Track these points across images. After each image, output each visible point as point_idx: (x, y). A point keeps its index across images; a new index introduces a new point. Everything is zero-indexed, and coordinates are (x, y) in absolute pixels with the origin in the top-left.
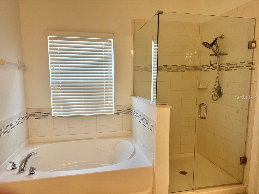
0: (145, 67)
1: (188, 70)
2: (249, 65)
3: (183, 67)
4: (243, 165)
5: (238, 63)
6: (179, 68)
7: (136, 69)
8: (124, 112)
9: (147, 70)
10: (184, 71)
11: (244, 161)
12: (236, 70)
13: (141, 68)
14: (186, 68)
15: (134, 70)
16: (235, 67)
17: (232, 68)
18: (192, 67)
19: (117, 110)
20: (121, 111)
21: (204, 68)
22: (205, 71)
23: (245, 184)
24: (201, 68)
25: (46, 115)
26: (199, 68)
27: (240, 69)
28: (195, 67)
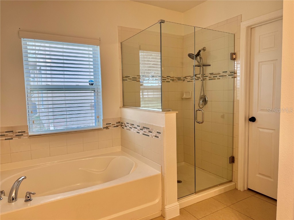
0: (134, 77)
1: (173, 80)
2: (231, 74)
3: (168, 78)
4: (232, 164)
5: (221, 72)
6: (165, 79)
7: (124, 79)
8: (114, 126)
9: (136, 80)
10: (169, 82)
11: (232, 160)
12: (220, 79)
13: (130, 78)
14: (171, 79)
15: (123, 80)
16: (218, 76)
17: (215, 78)
18: (176, 78)
19: (107, 124)
20: (111, 125)
21: (187, 79)
22: (188, 82)
23: (234, 181)
24: (184, 79)
25: (20, 134)
26: (182, 79)
27: (224, 78)
28: (178, 78)
